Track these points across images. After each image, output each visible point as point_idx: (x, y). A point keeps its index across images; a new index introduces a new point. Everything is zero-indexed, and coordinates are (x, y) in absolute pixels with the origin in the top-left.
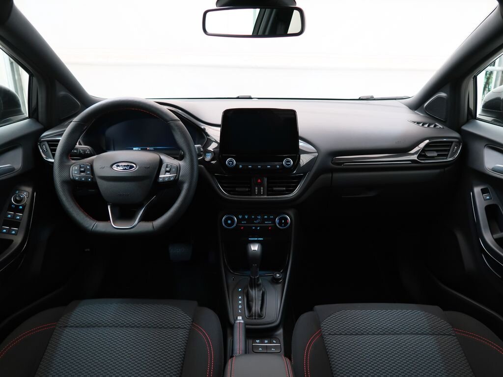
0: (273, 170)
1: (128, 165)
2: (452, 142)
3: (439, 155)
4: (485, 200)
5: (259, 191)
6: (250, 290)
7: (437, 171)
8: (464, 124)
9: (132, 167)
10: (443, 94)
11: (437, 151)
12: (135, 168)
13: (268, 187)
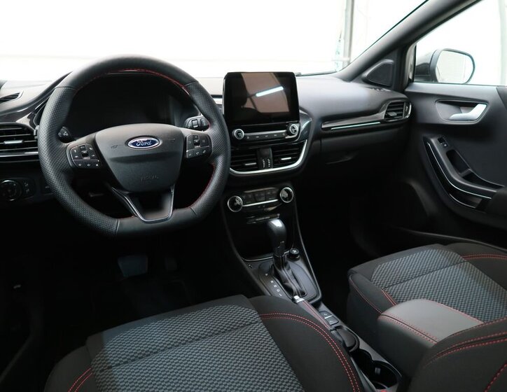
0: (281, 139)
1: (148, 141)
2: (403, 103)
3: (398, 115)
4: (445, 147)
5: (267, 163)
6: (279, 271)
7: (396, 130)
8: (406, 88)
9: (153, 142)
10: (389, 61)
11: (395, 111)
12: (159, 143)
13: (274, 158)
